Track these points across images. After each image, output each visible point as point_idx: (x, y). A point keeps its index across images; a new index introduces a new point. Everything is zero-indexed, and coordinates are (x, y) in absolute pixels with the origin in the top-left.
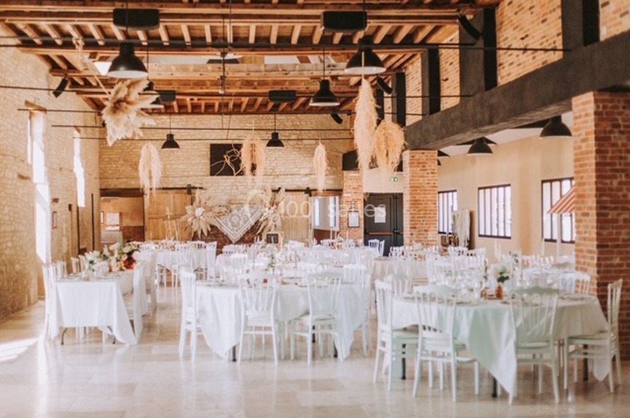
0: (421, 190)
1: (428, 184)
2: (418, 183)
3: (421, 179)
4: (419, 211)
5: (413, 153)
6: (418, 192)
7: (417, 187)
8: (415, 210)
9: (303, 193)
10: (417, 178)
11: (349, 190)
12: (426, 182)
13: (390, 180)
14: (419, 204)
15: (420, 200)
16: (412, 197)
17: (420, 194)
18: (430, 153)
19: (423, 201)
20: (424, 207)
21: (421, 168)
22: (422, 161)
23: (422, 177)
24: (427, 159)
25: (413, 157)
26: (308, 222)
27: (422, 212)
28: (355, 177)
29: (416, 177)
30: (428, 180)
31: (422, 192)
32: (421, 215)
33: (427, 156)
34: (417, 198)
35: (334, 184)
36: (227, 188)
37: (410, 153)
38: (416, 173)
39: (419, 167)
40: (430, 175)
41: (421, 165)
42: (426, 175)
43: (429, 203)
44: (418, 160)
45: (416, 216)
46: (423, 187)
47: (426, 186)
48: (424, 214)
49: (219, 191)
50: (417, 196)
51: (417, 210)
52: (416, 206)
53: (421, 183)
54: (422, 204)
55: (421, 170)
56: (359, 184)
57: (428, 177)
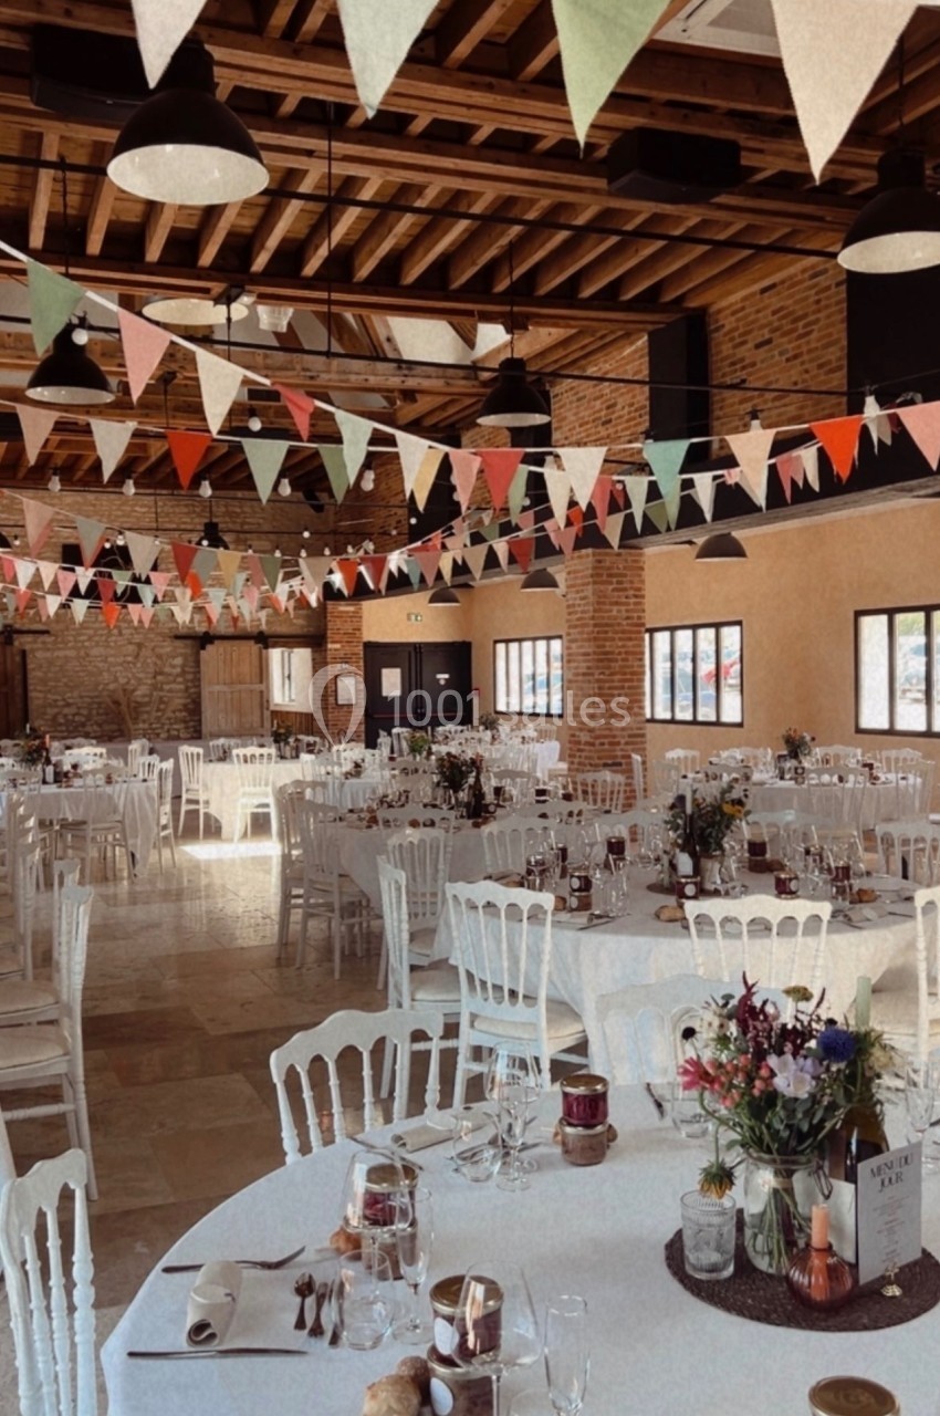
0: (616, 632)
1: (628, 618)
2: (609, 618)
3: (615, 608)
4: (612, 674)
5: (600, 554)
6: (610, 635)
7: (607, 625)
8: (603, 673)
9: (252, 642)
10: (608, 607)
11: (337, 637)
12: (625, 614)
13: (409, 619)
14: (610, 660)
15: (612, 653)
16: (598, 647)
17: (613, 639)
18: (631, 554)
19: (620, 653)
20: (621, 667)
21: (615, 586)
22: (616, 571)
23: (617, 603)
24: (625, 568)
25: (600, 561)
26: (262, 697)
27: (617, 677)
28: (347, 612)
29: (604, 603)
30: (627, 611)
31: (617, 636)
32: (616, 684)
33: (626, 561)
34: (608, 649)
35: (309, 626)
36: (100, 632)
37: (594, 555)
38: (605, 597)
39: (611, 583)
40: (632, 600)
41: (615, 580)
42: (624, 600)
43: (630, 657)
44: (609, 568)
45: (607, 685)
46: (619, 624)
47: (624, 623)
48: (620, 681)
49: (82, 638)
50: (608, 644)
51: (607, 672)
52: (605, 663)
53: (616, 618)
54: (616, 661)
55: (613, 590)
56: (356, 625)
57: (628, 604)
